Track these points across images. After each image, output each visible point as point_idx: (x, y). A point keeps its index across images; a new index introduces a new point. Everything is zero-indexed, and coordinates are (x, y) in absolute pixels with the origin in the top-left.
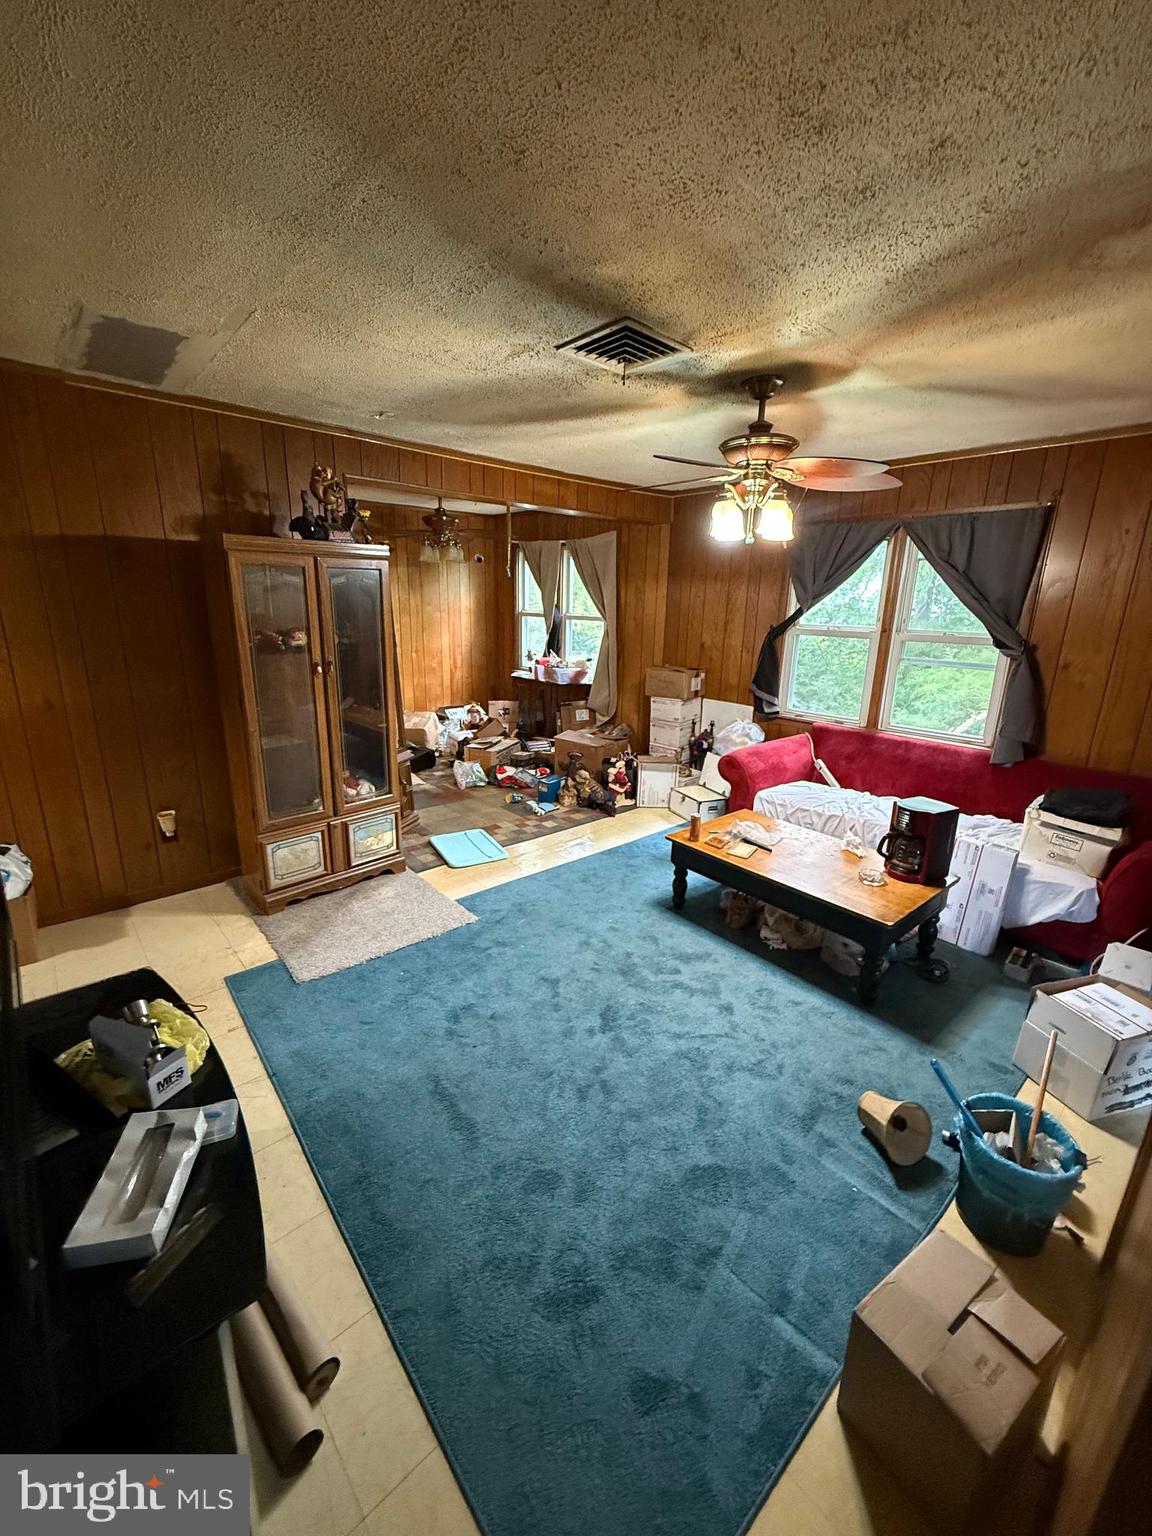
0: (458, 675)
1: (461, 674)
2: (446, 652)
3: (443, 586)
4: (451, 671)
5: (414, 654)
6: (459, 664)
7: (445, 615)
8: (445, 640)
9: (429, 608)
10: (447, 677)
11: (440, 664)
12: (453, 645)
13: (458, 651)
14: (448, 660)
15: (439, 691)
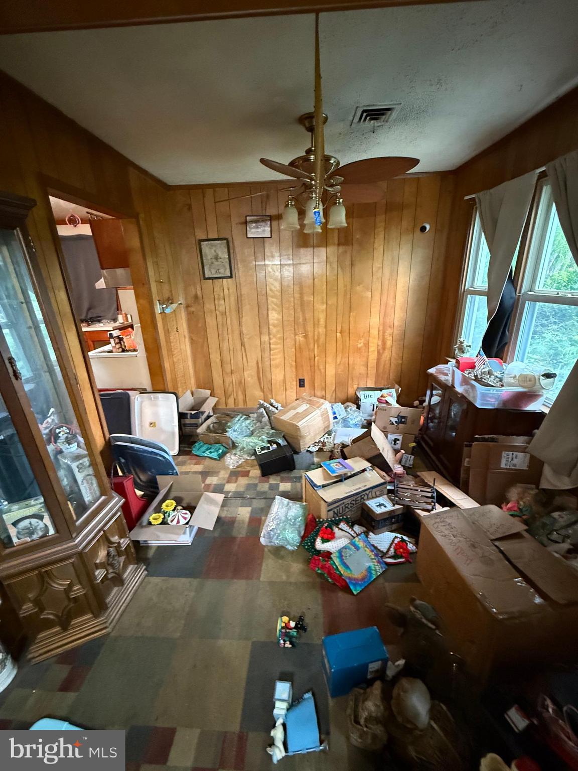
0: (386, 355)
1: (391, 355)
2: (374, 332)
3: (377, 265)
4: (378, 352)
5: (338, 334)
6: (389, 343)
7: (377, 295)
8: (375, 320)
9: (359, 289)
10: (373, 357)
11: (367, 345)
12: (384, 327)
13: (389, 331)
14: (376, 341)
15: (362, 370)
